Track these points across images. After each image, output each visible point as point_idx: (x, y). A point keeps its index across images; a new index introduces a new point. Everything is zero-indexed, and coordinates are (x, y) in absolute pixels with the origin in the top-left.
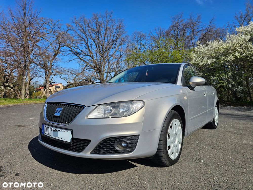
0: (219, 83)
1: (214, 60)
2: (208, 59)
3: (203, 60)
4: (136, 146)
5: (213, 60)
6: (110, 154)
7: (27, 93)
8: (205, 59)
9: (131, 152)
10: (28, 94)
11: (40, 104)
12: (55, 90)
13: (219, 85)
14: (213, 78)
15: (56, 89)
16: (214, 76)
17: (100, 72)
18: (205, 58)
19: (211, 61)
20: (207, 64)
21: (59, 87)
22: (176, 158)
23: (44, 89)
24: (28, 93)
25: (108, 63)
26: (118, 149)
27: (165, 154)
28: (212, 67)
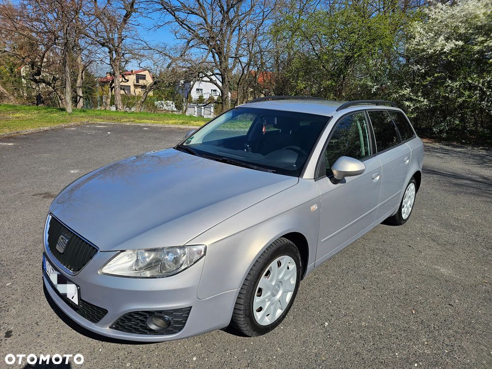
0: (461, 95)
1: (461, 43)
2: (447, 39)
3: (436, 40)
4: (184, 324)
5: (457, 43)
6: (141, 334)
7: (79, 96)
8: (440, 39)
9: (176, 333)
10: (81, 97)
11: (101, 124)
12: (138, 84)
13: (460, 100)
14: (451, 85)
15: (138, 82)
16: (453, 79)
17: (220, 53)
18: (442, 37)
19: (453, 45)
20: (442, 53)
21: (144, 77)
22: (276, 319)
23: (110, 87)
24: (81, 95)
25: (237, 32)
26: (153, 327)
27: (247, 323)
28: (452, 60)
